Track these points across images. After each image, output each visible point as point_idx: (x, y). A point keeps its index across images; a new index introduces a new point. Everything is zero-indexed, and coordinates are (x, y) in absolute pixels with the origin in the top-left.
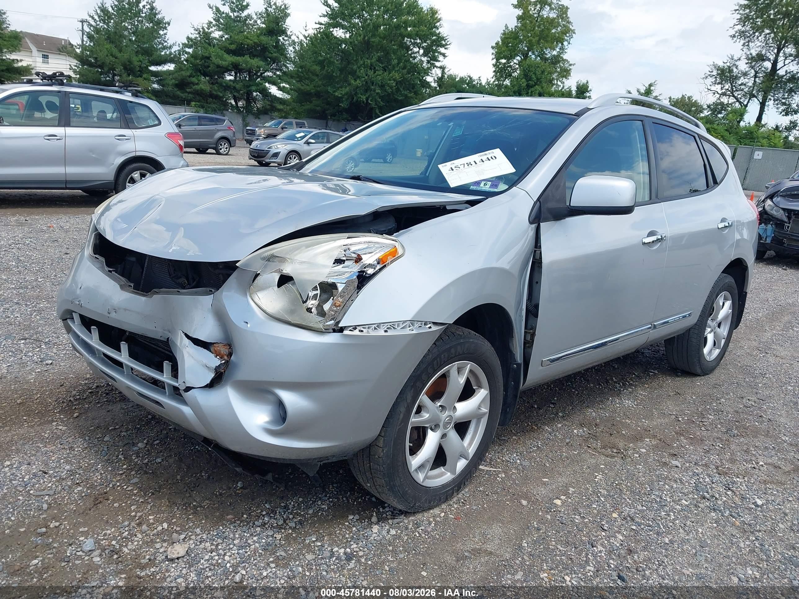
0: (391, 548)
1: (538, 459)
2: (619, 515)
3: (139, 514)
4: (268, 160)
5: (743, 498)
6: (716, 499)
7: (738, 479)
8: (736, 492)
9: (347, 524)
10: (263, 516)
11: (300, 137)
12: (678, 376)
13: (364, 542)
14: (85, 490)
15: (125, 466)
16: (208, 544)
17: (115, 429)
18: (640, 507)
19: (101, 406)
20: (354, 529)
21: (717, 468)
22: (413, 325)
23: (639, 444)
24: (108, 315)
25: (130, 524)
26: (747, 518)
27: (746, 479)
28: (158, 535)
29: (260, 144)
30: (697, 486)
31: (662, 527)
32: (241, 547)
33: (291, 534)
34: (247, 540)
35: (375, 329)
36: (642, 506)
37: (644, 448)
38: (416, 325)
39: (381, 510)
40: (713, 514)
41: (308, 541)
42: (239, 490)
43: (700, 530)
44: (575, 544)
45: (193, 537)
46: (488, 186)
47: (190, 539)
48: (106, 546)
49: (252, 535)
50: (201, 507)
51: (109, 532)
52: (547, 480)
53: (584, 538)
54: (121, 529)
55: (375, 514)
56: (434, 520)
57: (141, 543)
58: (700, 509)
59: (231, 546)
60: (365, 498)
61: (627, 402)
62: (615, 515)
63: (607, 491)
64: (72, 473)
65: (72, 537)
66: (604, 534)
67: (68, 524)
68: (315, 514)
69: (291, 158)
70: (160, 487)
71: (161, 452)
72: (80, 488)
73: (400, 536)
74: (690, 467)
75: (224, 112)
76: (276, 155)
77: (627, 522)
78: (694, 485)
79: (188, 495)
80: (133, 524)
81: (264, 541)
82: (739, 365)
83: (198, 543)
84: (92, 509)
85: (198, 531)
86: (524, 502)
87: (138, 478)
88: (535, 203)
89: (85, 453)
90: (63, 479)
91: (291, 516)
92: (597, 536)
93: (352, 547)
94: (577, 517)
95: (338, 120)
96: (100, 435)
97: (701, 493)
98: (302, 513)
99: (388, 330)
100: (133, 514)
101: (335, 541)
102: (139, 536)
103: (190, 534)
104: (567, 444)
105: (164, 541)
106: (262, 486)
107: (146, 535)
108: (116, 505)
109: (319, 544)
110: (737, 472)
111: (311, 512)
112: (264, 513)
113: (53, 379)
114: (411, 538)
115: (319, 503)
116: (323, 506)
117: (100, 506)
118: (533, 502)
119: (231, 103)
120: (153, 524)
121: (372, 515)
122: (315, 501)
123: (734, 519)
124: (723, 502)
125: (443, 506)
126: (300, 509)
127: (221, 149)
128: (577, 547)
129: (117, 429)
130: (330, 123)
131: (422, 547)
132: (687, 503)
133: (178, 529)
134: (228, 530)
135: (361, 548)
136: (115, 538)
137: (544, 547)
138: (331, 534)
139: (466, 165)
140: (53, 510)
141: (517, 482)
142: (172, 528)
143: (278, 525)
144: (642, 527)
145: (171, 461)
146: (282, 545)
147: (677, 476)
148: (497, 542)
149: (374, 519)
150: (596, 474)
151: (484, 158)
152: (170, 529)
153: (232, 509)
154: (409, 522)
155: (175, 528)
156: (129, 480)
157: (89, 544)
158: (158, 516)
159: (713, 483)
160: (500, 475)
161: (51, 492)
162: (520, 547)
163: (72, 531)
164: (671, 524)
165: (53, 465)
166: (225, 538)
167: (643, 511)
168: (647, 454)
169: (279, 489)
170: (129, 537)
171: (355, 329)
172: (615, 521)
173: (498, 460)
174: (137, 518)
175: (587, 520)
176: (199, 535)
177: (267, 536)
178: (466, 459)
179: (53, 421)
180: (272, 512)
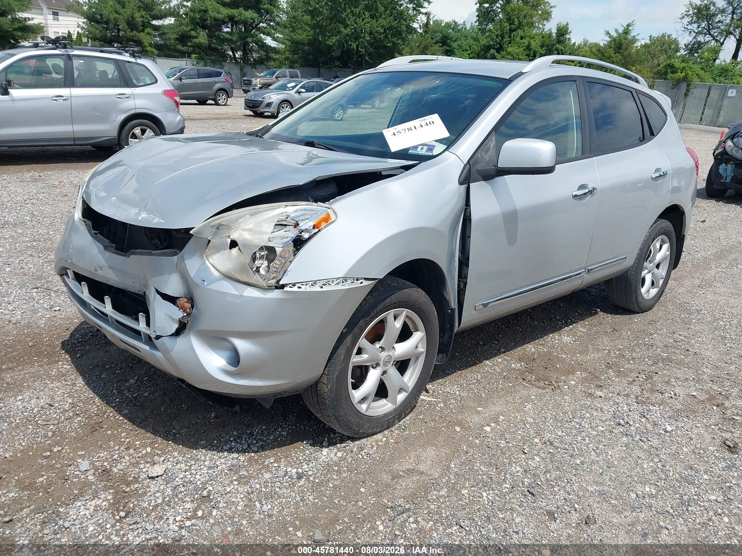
0: (336, 468)
1: (476, 391)
2: (540, 440)
3: (128, 440)
4: (262, 110)
5: (655, 424)
6: (630, 425)
7: (654, 408)
8: (650, 419)
9: (302, 447)
10: (231, 441)
11: (291, 87)
12: (618, 314)
13: (314, 463)
14: (84, 420)
15: (118, 400)
16: (183, 465)
17: (111, 367)
18: (560, 433)
19: (100, 347)
20: (307, 452)
21: (637, 397)
22: (346, 281)
23: (571, 377)
24: (95, 272)
25: (120, 448)
26: (655, 442)
27: (661, 407)
28: (142, 457)
29: (254, 95)
30: (615, 413)
31: (576, 450)
32: (210, 468)
33: (254, 456)
34: (216, 462)
35: (312, 285)
36: (562, 432)
37: (574, 380)
38: (349, 281)
39: (332, 435)
40: (624, 439)
41: (267, 463)
42: (212, 419)
43: (610, 453)
44: (497, 465)
45: (171, 459)
46: (424, 150)
47: (169, 461)
48: (99, 466)
49: (220, 457)
50: (179, 434)
51: (102, 455)
52: (481, 409)
53: (505, 460)
54: (113, 453)
55: (326, 440)
56: (377, 444)
57: (128, 464)
58: (613, 434)
59: (202, 467)
60: (320, 425)
61: (566, 338)
62: (536, 440)
63: (534, 419)
64: (73, 405)
65: (71, 460)
66: (524, 456)
67: (69, 448)
68: (275, 440)
69: (283, 108)
70: (146, 418)
71: (149, 387)
72: (79, 419)
73: (345, 458)
74: (612, 397)
75: (223, 63)
76: (269, 105)
77: (546, 446)
78: (613, 413)
79: (169, 424)
80: (122, 448)
81: (229, 462)
82: (678, 302)
83: (175, 465)
84: (89, 436)
85: (176, 454)
86: (458, 429)
87: (128, 409)
88: (465, 166)
89: (85, 389)
90: (66, 411)
91: (255, 442)
92: (517, 459)
93: (303, 467)
94: (502, 442)
95: (330, 68)
96: (98, 373)
97: (617, 420)
98: (264, 439)
99: (323, 286)
100: (123, 440)
101: (290, 463)
102: (127, 458)
103: (169, 456)
104: (504, 377)
105: (147, 462)
106: (232, 415)
107: (133, 457)
108: (109, 432)
109: (276, 465)
110: (654, 401)
111: (272, 437)
112: (232, 439)
113: (60, 324)
114: (354, 460)
115: (280, 430)
116: (283, 433)
117: (96, 433)
118: (465, 428)
119: (228, 54)
120: (139, 448)
121: (324, 440)
122: (276, 428)
123: (643, 443)
124: (636, 428)
125: (386, 432)
126: (263, 435)
127: (219, 100)
128: (498, 468)
129: (112, 367)
130: (322, 70)
131: (363, 467)
132: (602, 429)
133: (159, 452)
134: (200, 453)
135: (311, 469)
136: (106, 460)
137: (469, 468)
138: (287, 457)
139: (407, 130)
140: (57, 437)
141: (454, 411)
142: (154, 452)
143: (243, 449)
144: (559, 450)
145: (156, 395)
146: (245, 466)
147: (598, 405)
148: (429, 463)
149: (325, 444)
150: (526, 404)
151: (423, 123)
152: (152, 452)
153: (206, 436)
154: (354, 446)
155: (157, 451)
156: (120, 411)
157: (85, 465)
158: (143, 441)
159: (630, 411)
160: (439, 405)
161: (56, 422)
162: (449, 467)
163: (72, 454)
164: (585, 448)
165: (58, 399)
166: (197, 460)
167: (562, 437)
168: (576, 386)
169: (247, 418)
170: (119, 459)
171: (294, 285)
172: (535, 446)
173: (440, 392)
174: (126, 443)
175: (511, 445)
176: (176, 458)
177: (233, 459)
178: (407, 392)
179: (60, 361)
180: (239, 438)
